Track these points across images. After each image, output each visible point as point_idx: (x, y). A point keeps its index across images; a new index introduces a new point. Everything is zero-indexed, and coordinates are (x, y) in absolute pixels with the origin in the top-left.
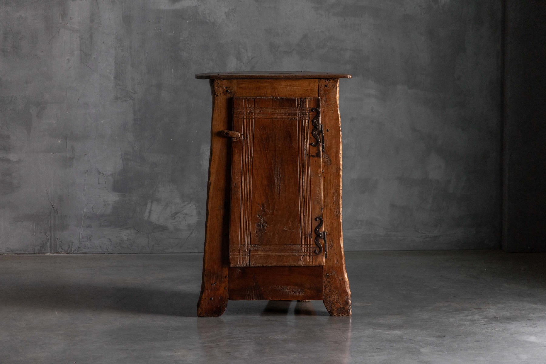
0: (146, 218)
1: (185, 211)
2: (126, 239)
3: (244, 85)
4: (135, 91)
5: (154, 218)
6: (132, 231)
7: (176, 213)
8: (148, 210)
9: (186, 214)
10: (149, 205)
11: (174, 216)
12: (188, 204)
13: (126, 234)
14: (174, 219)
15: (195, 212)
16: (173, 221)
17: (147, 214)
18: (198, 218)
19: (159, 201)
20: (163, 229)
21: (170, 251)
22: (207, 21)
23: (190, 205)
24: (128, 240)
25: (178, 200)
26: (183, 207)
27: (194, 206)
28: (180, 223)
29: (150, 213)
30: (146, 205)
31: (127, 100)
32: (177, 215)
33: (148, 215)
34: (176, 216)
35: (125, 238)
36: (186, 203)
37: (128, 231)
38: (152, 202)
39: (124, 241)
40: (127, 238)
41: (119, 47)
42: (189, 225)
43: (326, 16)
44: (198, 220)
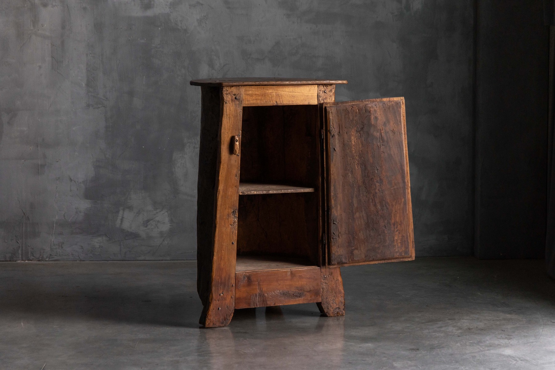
0: (118, 226)
1: (157, 219)
2: (98, 247)
3: (250, 92)
4: (107, 99)
5: (126, 225)
6: (104, 238)
7: (148, 221)
8: (120, 218)
9: (158, 222)
10: (121, 212)
11: (146, 223)
12: (160, 211)
13: (98, 242)
14: (146, 227)
15: (167, 220)
16: (145, 228)
17: (119, 221)
18: (170, 226)
19: (130, 208)
20: (135, 236)
21: (142, 258)
22: (179, 28)
23: (162, 212)
24: (100, 248)
25: (150, 208)
26: (155, 214)
27: (166, 213)
28: (153, 231)
29: (122, 220)
30: (118, 212)
31: (99, 108)
32: (149, 223)
33: (120, 222)
34: (148, 224)
35: (97, 245)
36: (158, 210)
37: (100, 239)
38: (124, 210)
39: (96, 248)
40: (99, 246)
41: (91, 54)
42: (161, 233)
43: (298, 23)
44: (170, 227)
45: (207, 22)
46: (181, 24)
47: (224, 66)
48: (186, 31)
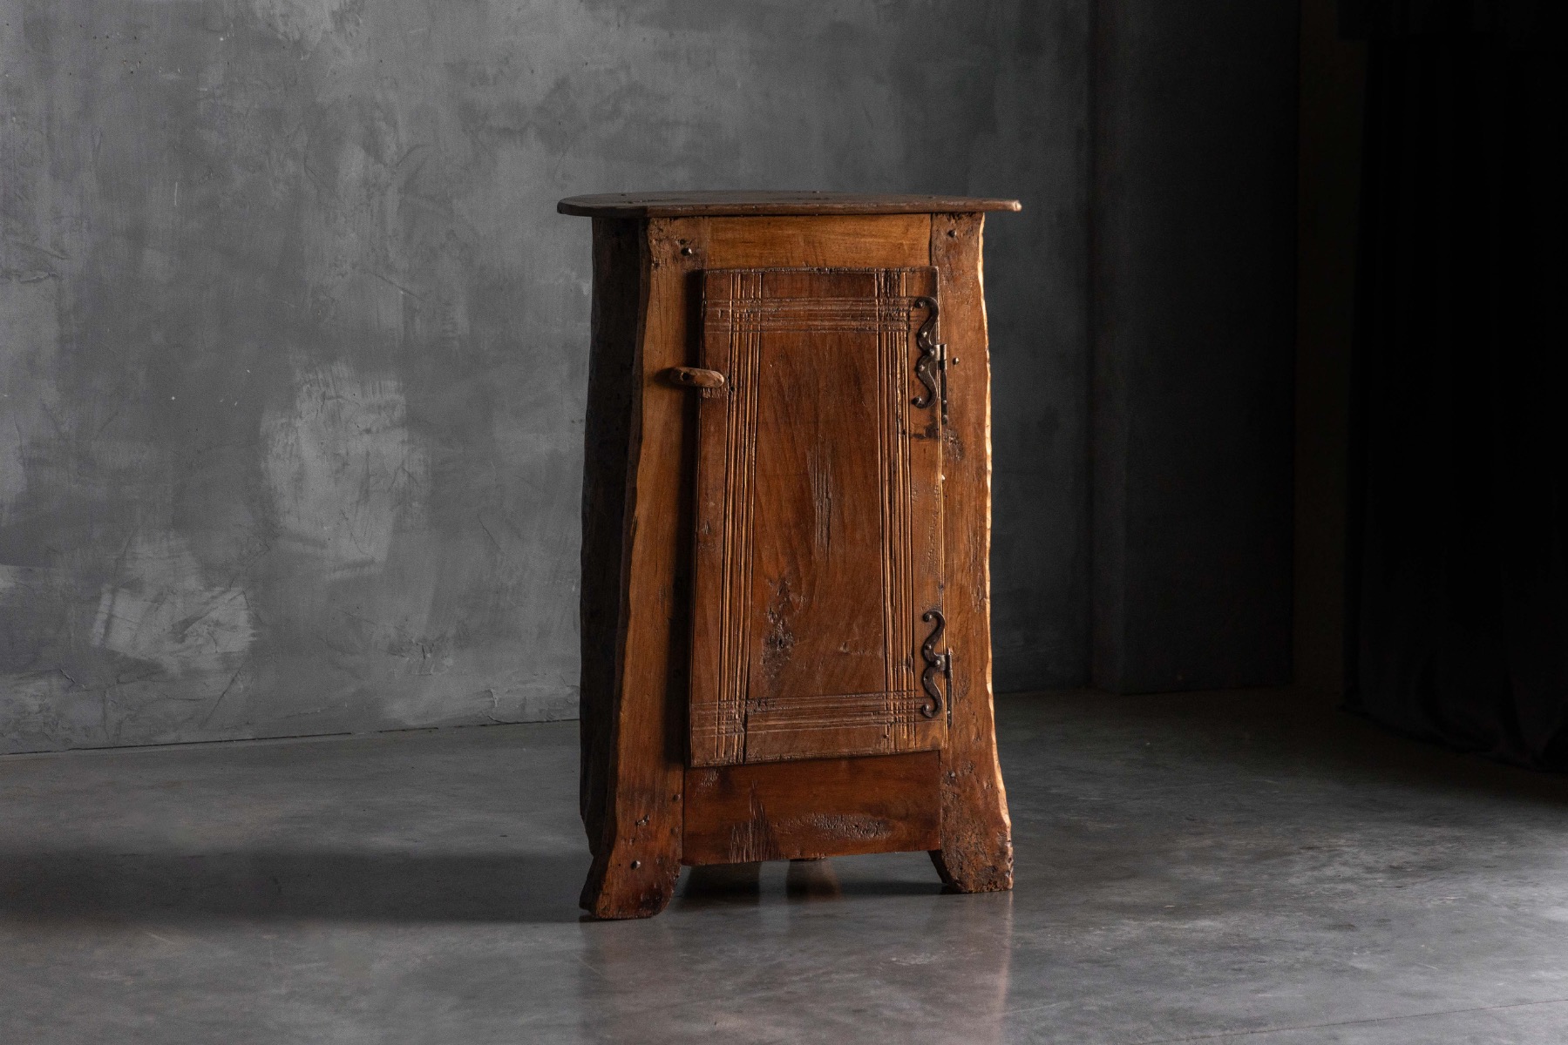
0: (96, 642)
1: (214, 615)
2: (36, 708)
4: (62, 251)
5: (121, 640)
6: (55, 681)
7: (187, 623)
8: (102, 617)
9: (217, 624)
10: (106, 600)
11: (181, 630)
12: (224, 592)
13: (35, 693)
14: (182, 640)
15: (243, 618)
16: (178, 646)
17: (98, 628)
18: (253, 635)
19: (134, 586)
20: (147, 670)
21: (171, 737)
22: (280, 37)
23: (229, 596)
24: (40, 711)
25: (192, 583)
26: (207, 603)
27: (241, 599)
28: (200, 652)
29: (108, 625)
30: (97, 599)
31: (39, 280)
32: (190, 629)
33: (103, 631)
34: (186, 632)
35: (33, 705)
36: (218, 589)
37: (42, 683)
38: (114, 592)
39: (29, 713)
40: (40, 706)
41: (14, 114)
42: (226, 658)
43: (619, 26)
44: (252, 639)
45: (361, 21)
46: (286, 24)
47: (409, 152)
48: (298, 46)
